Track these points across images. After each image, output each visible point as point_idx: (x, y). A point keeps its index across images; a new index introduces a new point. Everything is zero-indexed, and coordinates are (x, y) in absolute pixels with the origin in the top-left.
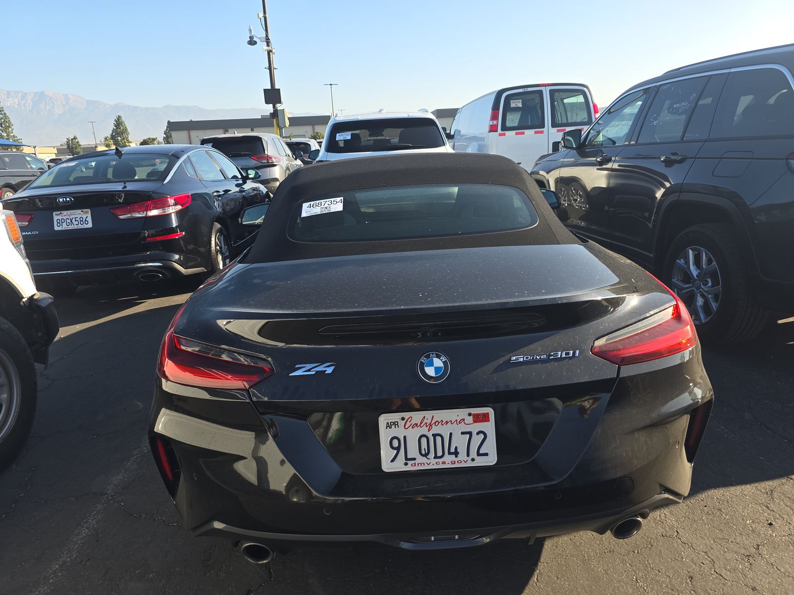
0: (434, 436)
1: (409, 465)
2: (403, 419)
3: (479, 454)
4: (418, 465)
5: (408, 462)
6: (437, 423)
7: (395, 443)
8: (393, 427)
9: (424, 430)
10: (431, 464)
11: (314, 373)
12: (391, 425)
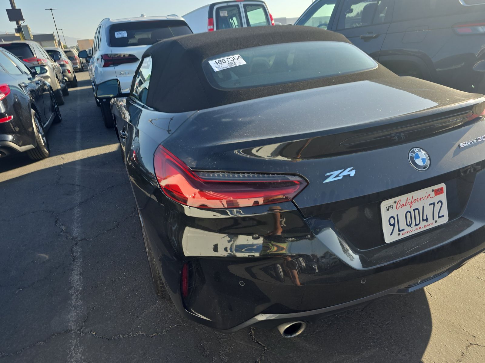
0: (414, 210)
1: (401, 234)
2: (395, 202)
3: (439, 217)
4: (406, 233)
5: (400, 233)
6: (415, 200)
7: (392, 221)
8: (390, 209)
9: (408, 208)
10: (414, 230)
11: (341, 178)
12: (388, 208)
